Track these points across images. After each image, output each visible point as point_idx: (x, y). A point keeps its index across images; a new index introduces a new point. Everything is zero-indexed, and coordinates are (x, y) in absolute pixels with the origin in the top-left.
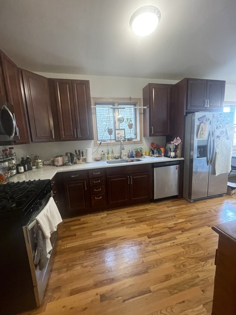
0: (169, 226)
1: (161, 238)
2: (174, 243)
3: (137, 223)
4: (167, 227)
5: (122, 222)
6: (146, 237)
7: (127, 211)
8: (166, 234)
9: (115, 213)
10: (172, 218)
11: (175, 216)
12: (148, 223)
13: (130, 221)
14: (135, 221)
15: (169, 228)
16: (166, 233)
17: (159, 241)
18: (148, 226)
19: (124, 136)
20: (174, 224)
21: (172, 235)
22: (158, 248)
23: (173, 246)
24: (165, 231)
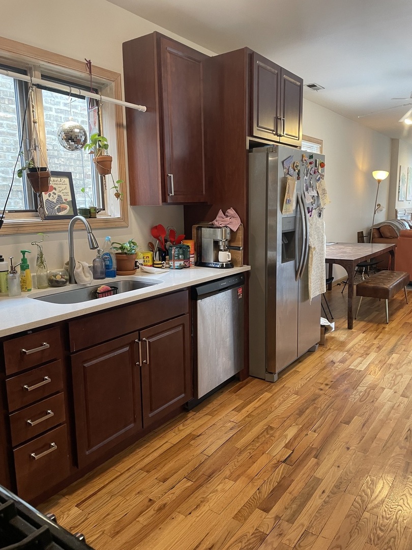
0: (281, 457)
1: (291, 497)
2: (324, 492)
3: (200, 486)
4: (279, 463)
5: (156, 506)
6: (258, 512)
7: (138, 467)
8: (293, 481)
9: (103, 487)
10: (268, 434)
11: (272, 428)
12: (227, 473)
13: (177, 491)
14: (190, 483)
15: (284, 461)
16: (290, 476)
17: (294, 506)
18: (235, 481)
19: (70, 198)
20: (286, 446)
21: (305, 476)
22: (306, 523)
23: (327, 499)
24: (282, 474)
